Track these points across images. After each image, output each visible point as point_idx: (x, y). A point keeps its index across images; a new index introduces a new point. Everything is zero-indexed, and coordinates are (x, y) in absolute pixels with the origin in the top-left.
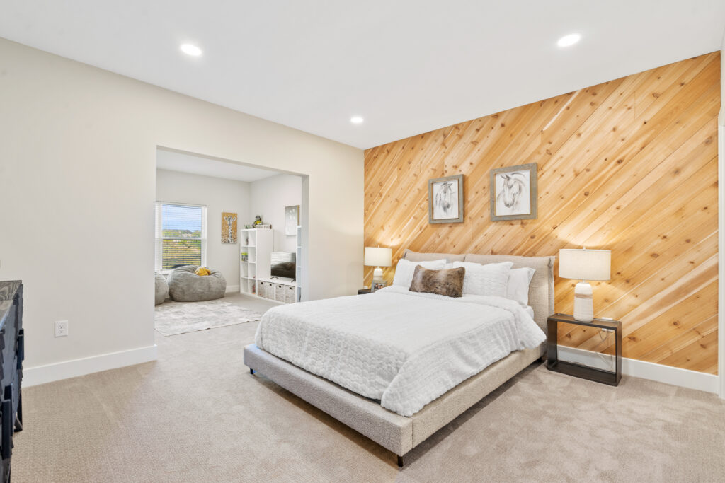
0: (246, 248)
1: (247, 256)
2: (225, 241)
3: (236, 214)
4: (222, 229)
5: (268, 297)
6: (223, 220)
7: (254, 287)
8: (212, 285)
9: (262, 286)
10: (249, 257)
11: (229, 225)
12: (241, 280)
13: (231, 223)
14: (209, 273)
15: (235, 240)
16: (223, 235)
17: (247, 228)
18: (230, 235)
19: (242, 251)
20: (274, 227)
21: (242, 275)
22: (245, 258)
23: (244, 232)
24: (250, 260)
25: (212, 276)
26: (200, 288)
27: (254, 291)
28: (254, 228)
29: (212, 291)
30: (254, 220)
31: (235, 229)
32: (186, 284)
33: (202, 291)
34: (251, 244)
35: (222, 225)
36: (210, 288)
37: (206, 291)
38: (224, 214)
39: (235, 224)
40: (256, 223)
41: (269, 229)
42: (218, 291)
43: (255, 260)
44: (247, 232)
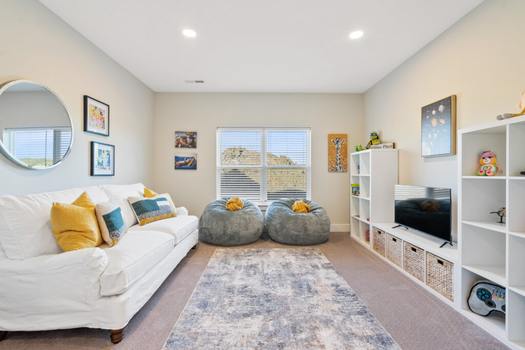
0: (358, 178)
1: (358, 188)
2: (333, 169)
3: (347, 135)
4: (330, 154)
5: (388, 257)
6: (329, 143)
7: (367, 233)
8: (310, 227)
9: (379, 236)
10: (362, 190)
11: (337, 149)
12: (351, 218)
13: (340, 146)
14: (308, 210)
15: (345, 168)
16: (330, 162)
17: (358, 150)
18: (338, 162)
19: (352, 182)
20: (398, 146)
21: (353, 214)
22: (356, 192)
23: (354, 156)
24: (362, 195)
25: (311, 214)
26: (294, 230)
27: (368, 239)
28: (367, 149)
29: (309, 234)
30: (369, 139)
31: (345, 154)
32: (279, 222)
33: (296, 233)
34: (363, 173)
35: (329, 149)
36: (306, 230)
37: (301, 234)
38: (330, 136)
39: (345, 147)
40: (371, 143)
41: (392, 149)
42: (316, 234)
43: (368, 196)
44: (358, 155)
